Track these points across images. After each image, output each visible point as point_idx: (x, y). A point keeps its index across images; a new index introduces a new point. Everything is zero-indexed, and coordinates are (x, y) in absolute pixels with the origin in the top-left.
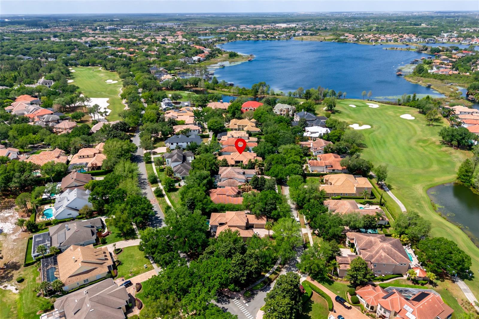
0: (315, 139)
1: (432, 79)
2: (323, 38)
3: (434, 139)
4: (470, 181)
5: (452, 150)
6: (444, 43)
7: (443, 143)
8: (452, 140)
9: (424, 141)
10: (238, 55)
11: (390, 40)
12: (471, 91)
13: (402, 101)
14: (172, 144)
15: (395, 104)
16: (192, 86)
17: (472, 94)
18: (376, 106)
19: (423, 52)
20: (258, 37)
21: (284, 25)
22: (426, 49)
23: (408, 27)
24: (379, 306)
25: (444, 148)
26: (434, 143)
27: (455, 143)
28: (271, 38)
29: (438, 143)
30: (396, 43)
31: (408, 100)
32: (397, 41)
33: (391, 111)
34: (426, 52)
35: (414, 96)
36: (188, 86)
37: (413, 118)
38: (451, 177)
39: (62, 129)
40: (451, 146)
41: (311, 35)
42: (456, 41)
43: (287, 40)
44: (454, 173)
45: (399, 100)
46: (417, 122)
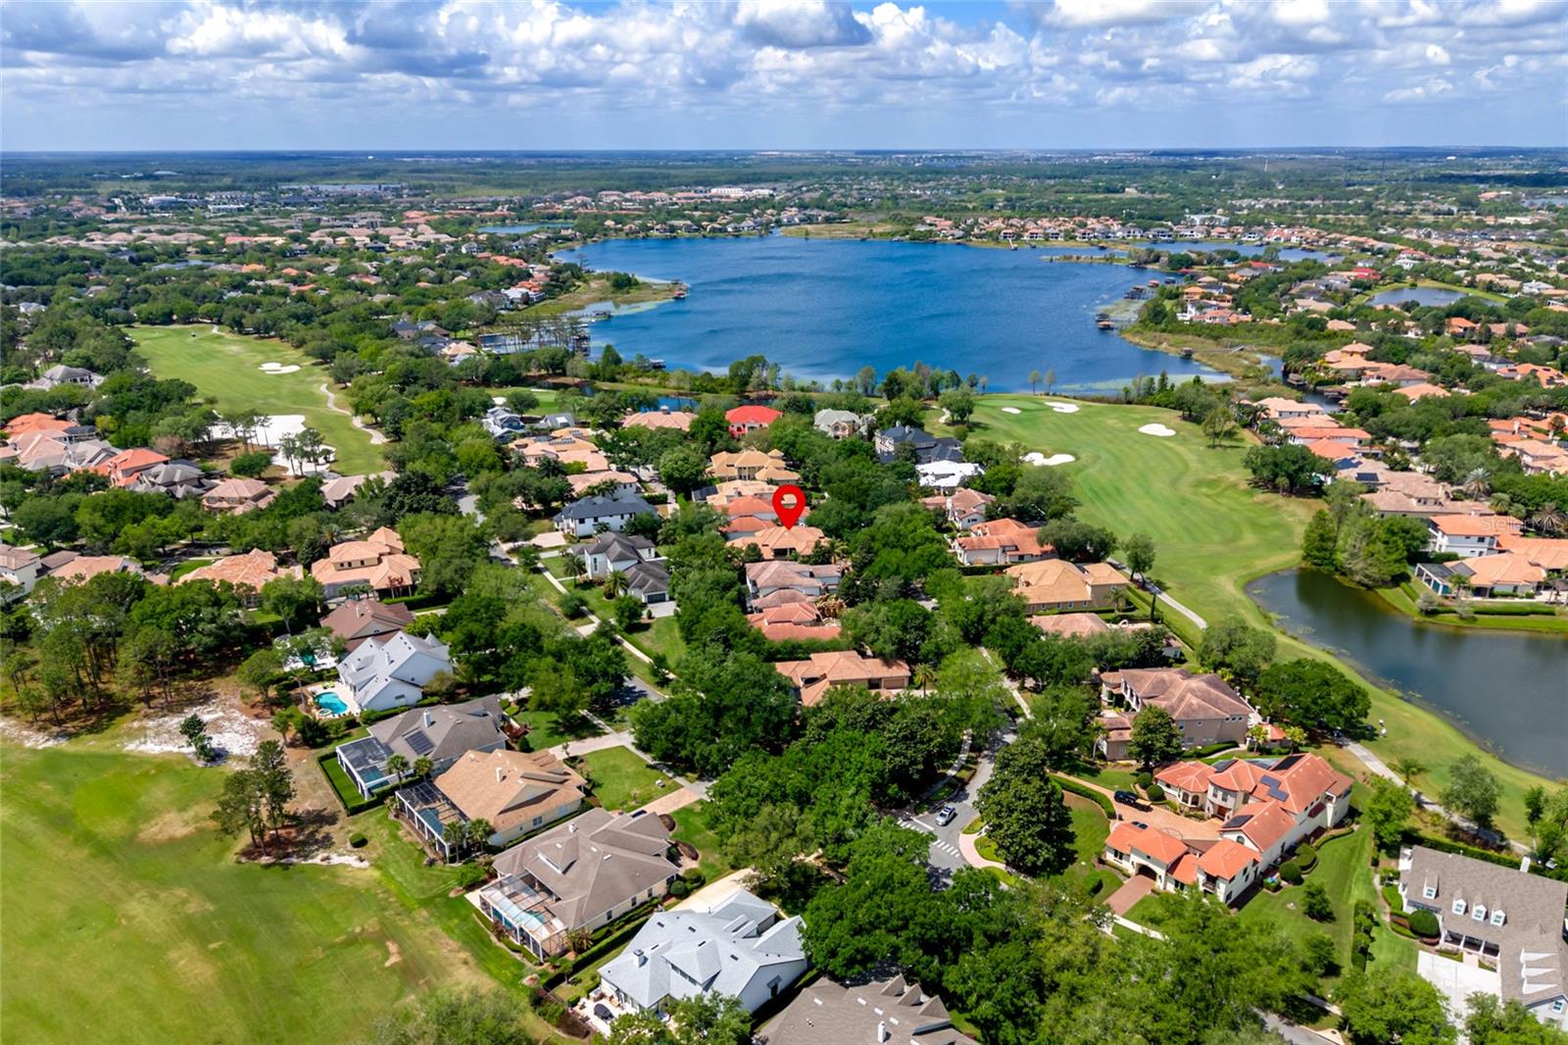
0: (951, 491)
1: (1190, 337)
2: (866, 230)
3: (1233, 478)
4: (1332, 562)
5: (1278, 499)
6: (1196, 242)
7: (1256, 485)
8: (1276, 475)
9: (1211, 484)
10: (637, 283)
11: (1056, 236)
12: (1293, 363)
13: (1133, 394)
14: (582, 521)
15: (1117, 401)
16: (543, 372)
17: (1296, 372)
18: (1071, 408)
19: (1149, 267)
20: (673, 229)
21: (736, 193)
22: (1157, 259)
23: (1090, 197)
24: (1211, 789)
25: (1261, 496)
26: (1234, 486)
27: (1283, 481)
28: (713, 230)
29: (1244, 486)
30: (1071, 243)
31: (1149, 391)
32: (1074, 238)
33: (1113, 418)
34: (1156, 266)
35: (1163, 380)
36: (534, 372)
37: (1172, 433)
38: (1290, 557)
39: (228, 500)
40: (1275, 489)
41: (828, 220)
42: (1227, 237)
43: (761, 236)
44: (1295, 547)
45: (1127, 391)
46: (1184, 441)
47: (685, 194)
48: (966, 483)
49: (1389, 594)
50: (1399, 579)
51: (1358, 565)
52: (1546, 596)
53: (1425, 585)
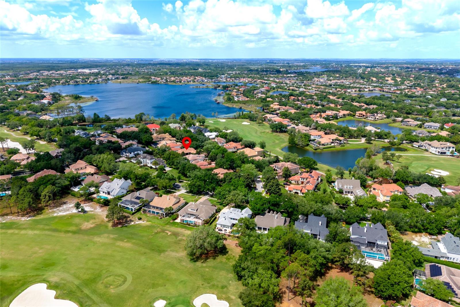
0: (214, 138)
1: (239, 104)
3: (267, 131)
4: (295, 144)
5: (278, 134)
6: (224, 82)
7: (273, 131)
8: (277, 129)
9: (264, 132)
10: (81, 97)
11: (190, 81)
12: (265, 108)
13: (236, 116)
14: (131, 153)
15: (233, 118)
17: (266, 109)
18: (224, 120)
19: (218, 88)
21: (87, 71)
22: (219, 87)
23: (191, 71)
24: (300, 179)
25: (275, 134)
26: (268, 132)
28: (90, 82)
29: (270, 132)
31: (240, 115)
32: (195, 82)
33: (235, 122)
34: (219, 88)
35: (243, 114)
37: (249, 124)
38: (286, 144)
40: (277, 132)
41: (123, 78)
42: (231, 81)
44: (286, 142)
46: (253, 125)
47: (71, 72)
48: (217, 136)
49: (307, 148)
50: (308, 145)
51: (300, 143)
52: (333, 144)
53: (313, 145)
